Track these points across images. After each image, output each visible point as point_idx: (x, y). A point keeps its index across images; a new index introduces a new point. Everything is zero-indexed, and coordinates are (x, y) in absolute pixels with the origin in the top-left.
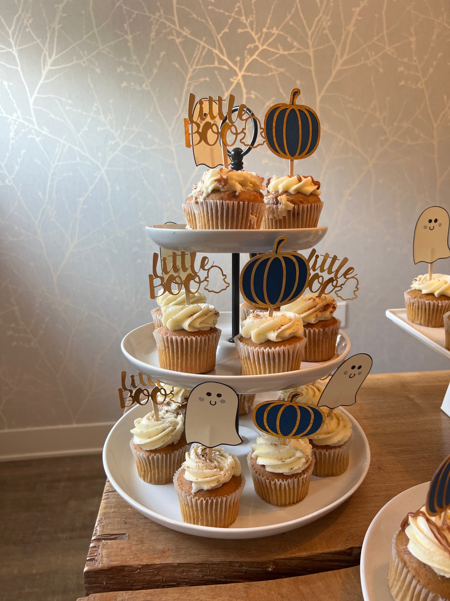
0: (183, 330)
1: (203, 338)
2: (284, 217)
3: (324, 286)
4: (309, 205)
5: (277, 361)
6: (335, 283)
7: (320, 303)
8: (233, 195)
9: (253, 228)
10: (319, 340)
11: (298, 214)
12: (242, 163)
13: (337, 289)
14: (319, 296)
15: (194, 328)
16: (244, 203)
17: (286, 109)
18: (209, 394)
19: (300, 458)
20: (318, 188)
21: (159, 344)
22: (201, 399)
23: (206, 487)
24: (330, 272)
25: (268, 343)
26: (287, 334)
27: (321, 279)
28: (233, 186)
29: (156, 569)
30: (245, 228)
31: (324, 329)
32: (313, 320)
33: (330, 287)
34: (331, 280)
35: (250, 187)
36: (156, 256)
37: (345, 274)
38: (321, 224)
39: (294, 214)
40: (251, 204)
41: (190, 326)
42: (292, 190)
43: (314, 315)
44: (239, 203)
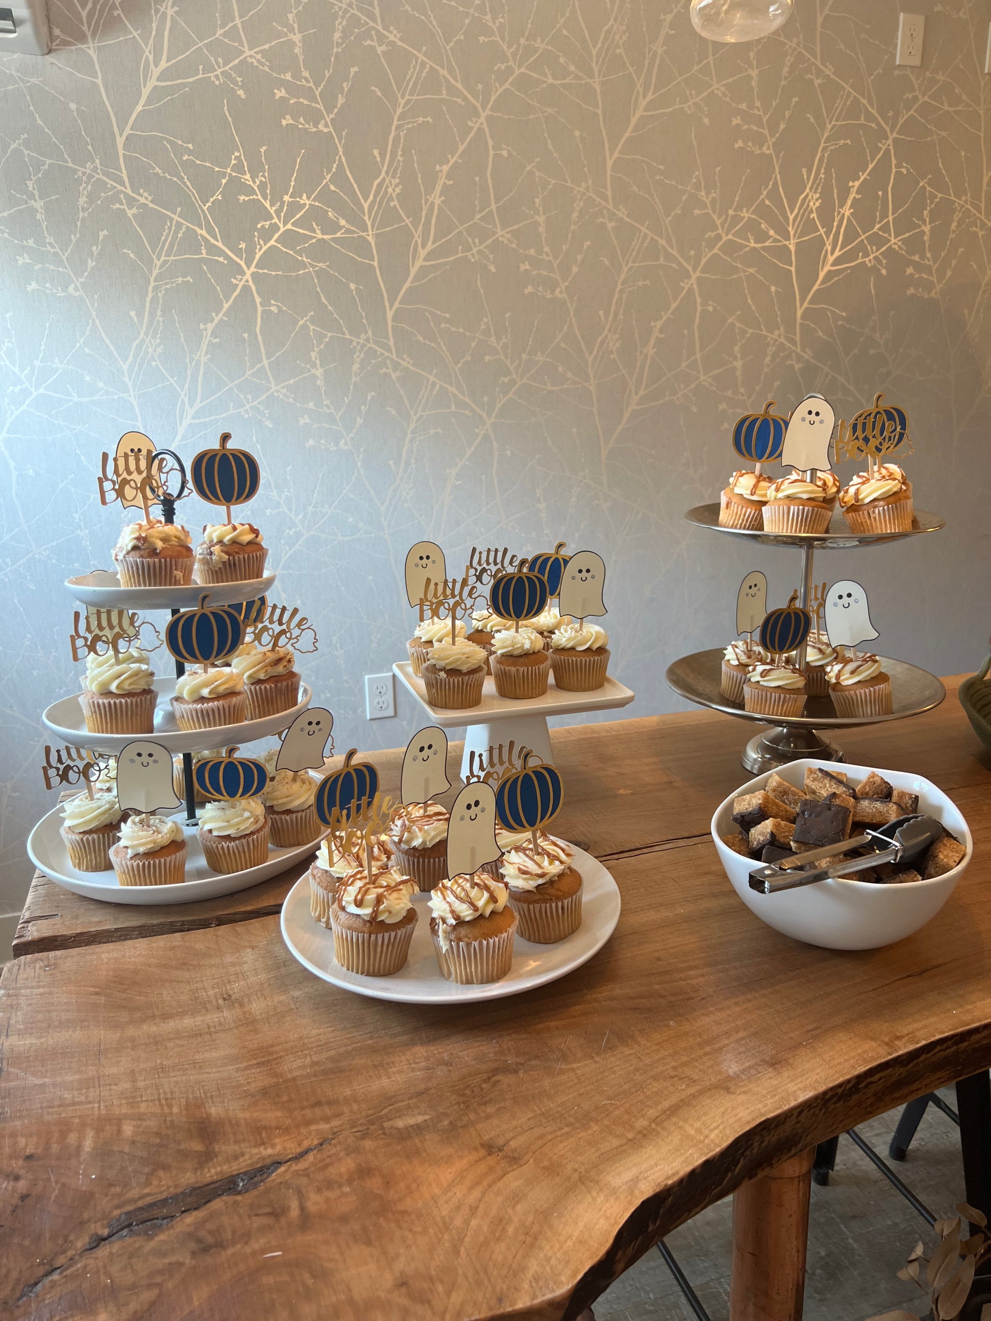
0: (111, 693)
1: (134, 700)
2: (220, 568)
3: (277, 638)
4: (246, 556)
5: (211, 717)
6: (288, 635)
7: (272, 657)
8: (153, 552)
9: (180, 584)
10: (272, 697)
11: (235, 564)
12: (174, 509)
13: (292, 641)
14: (273, 650)
15: (124, 690)
16: (166, 561)
17: (216, 455)
18: (139, 755)
19: (248, 818)
20: (257, 537)
21: (86, 711)
22: (132, 761)
23: (141, 850)
24: (281, 624)
25: (202, 699)
26: (221, 689)
27: (271, 632)
28: (152, 544)
29: (92, 936)
30: (170, 585)
31: (276, 686)
32: (262, 676)
33: (283, 640)
34: (283, 632)
35: (174, 542)
36: (77, 615)
37: (299, 625)
38: (266, 574)
39: (230, 565)
40: (173, 561)
41: (117, 687)
42: (226, 539)
43: (264, 670)
44: (160, 561)
